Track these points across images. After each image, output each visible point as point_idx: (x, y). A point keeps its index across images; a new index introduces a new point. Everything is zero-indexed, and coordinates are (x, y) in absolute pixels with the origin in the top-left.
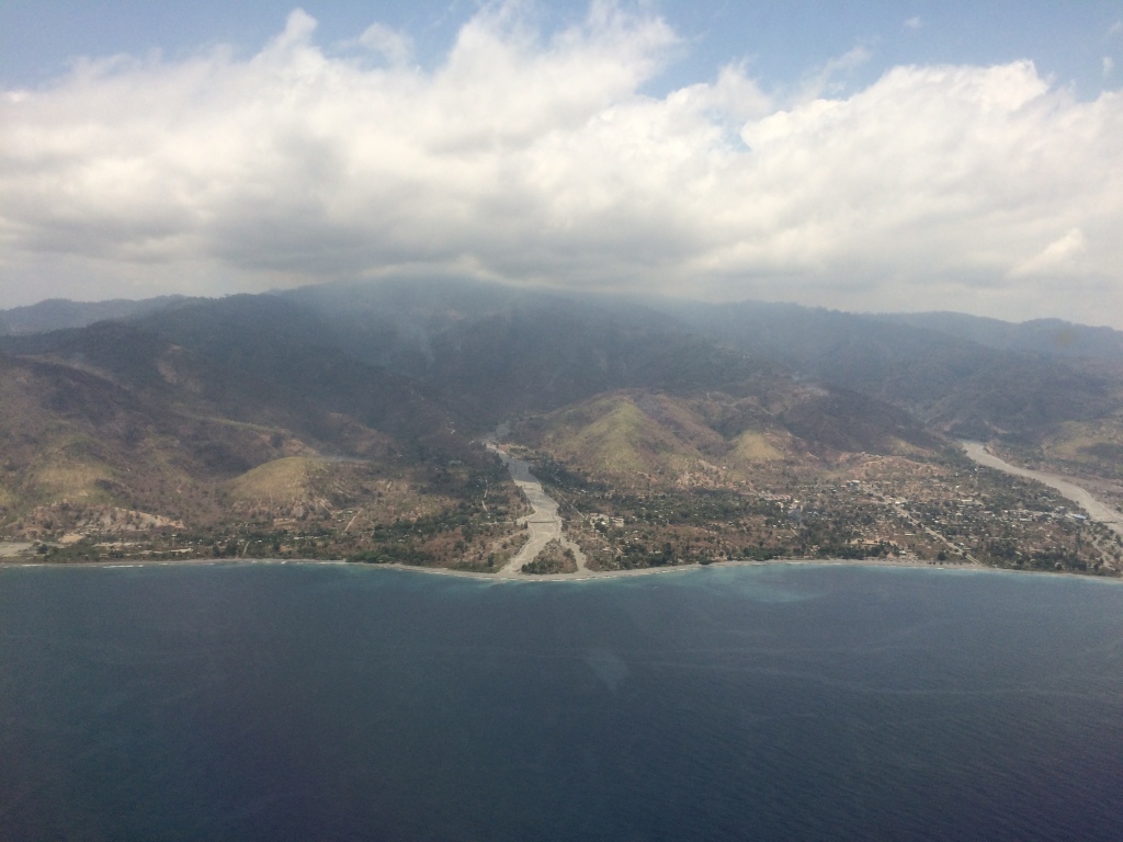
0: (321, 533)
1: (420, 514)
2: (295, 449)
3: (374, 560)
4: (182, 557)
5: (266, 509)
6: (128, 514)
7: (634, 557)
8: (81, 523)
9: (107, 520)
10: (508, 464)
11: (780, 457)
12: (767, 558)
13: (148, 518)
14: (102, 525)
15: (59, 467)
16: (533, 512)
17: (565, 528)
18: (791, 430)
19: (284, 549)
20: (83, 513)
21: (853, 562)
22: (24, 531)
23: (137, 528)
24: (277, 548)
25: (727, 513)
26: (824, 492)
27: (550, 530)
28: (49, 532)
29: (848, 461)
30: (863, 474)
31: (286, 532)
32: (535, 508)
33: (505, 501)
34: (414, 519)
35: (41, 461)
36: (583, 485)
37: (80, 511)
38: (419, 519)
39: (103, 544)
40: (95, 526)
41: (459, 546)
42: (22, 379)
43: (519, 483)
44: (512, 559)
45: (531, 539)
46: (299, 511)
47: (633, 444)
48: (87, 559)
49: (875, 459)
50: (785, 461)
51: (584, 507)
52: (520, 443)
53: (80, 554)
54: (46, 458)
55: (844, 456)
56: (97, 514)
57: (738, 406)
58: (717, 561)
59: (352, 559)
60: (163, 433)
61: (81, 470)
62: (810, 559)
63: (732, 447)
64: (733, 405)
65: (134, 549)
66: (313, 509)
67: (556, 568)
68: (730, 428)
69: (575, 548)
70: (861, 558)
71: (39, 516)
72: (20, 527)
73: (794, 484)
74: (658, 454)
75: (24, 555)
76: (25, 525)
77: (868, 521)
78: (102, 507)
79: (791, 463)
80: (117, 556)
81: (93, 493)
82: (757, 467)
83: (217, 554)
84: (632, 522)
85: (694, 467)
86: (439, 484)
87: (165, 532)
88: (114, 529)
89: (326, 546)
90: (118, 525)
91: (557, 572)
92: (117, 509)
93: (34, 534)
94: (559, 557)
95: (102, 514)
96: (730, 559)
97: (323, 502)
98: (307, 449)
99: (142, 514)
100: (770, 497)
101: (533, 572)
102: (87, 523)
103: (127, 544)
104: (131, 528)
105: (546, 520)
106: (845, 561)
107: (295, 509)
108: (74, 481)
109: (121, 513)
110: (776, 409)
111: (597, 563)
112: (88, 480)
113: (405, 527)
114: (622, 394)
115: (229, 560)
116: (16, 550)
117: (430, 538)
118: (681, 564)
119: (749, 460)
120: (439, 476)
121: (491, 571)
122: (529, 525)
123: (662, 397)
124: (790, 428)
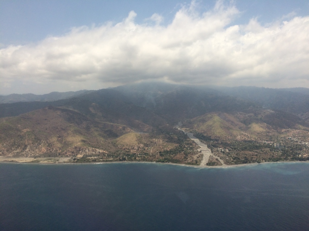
0: (145, 154)
1: (170, 148)
2: (129, 130)
3: (163, 162)
4: (111, 161)
5: (127, 147)
6: (92, 149)
7: (237, 161)
8: (81, 152)
9: (87, 151)
10: (187, 134)
11: (264, 130)
12: (277, 161)
13: (98, 150)
14: (86, 152)
15: (71, 136)
16: (201, 148)
17: (212, 152)
18: (265, 123)
19: (137, 158)
20: (81, 149)
21: (303, 162)
22: (67, 154)
23: (95, 153)
24: (135, 158)
25: (257, 147)
26: (282, 141)
27: (208, 153)
28: (73, 154)
29: (285, 131)
30: (292, 135)
31: (135, 154)
32: (200, 146)
33: (191, 144)
34: (168, 150)
35: (67, 135)
36: (211, 140)
37: (80, 148)
38: (170, 150)
39: (89, 158)
40: (84, 152)
41: (185, 158)
42: (59, 113)
43: (192, 139)
44: (202, 161)
45: (204, 155)
46: (136, 148)
47: (221, 127)
48: (87, 162)
49: (293, 131)
50: (266, 132)
51: (215, 146)
52: (187, 128)
53: (85, 160)
54: (68, 134)
55: (283, 130)
56: (84, 149)
57: (248, 116)
58: (262, 162)
59: (157, 162)
60: (95, 127)
61: (77, 137)
62: (289, 161)
63: (249, 128)
64: (247, 115)
65: (97, 159)
66: (140, 147)
67: (216, 164)
68: (247, 122)
69: (219, 158)
70: (305, 161)
71: (70, 150)
72: (66, 153)
73: (272, 138)
74: (229, 130)
75: (70, 161)
76: (67, 152)
77: (301, 149)
78: (85, 147)
79: (268, 132)
80: (95, 161)
81: (82, 143)
82: (258, 133)
83: (120, 160)
84: (231, 150)
85: (240, 134)
86: (170, 140)
87: (104, 154)
88: (90, 153)
89: (148, 158)
90: (91, 152)
91: (217, 165)
92: (89, 148)
93: (70, 155)
94: (214, 161)
95: (85, 149)
96: (266, 161)
97: (142, 145)
98: (132, 130)
99: (96, 149)
100: (267, 143)
101: (210, 165)
102: (82, 152)
103: (95, 157)
104: (94, 153)
105: (205, 150)
106: (300, 162)
107: (135, 147)
108: (76, 140)
109: (91, 149)
110: (259, 117)
111: (227, 163)
112: (79, 140)
113: (167, 152)
114: (213, 113)
115: (124, 162)
116: (67, 159)
117: (176, 155)
118: (252, 163)
119: (255, 132)
120: (169, 137)
121: (198, 165)
122: (202, 151)
123: (225, 114)
124: (265, 122)
